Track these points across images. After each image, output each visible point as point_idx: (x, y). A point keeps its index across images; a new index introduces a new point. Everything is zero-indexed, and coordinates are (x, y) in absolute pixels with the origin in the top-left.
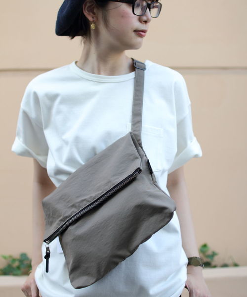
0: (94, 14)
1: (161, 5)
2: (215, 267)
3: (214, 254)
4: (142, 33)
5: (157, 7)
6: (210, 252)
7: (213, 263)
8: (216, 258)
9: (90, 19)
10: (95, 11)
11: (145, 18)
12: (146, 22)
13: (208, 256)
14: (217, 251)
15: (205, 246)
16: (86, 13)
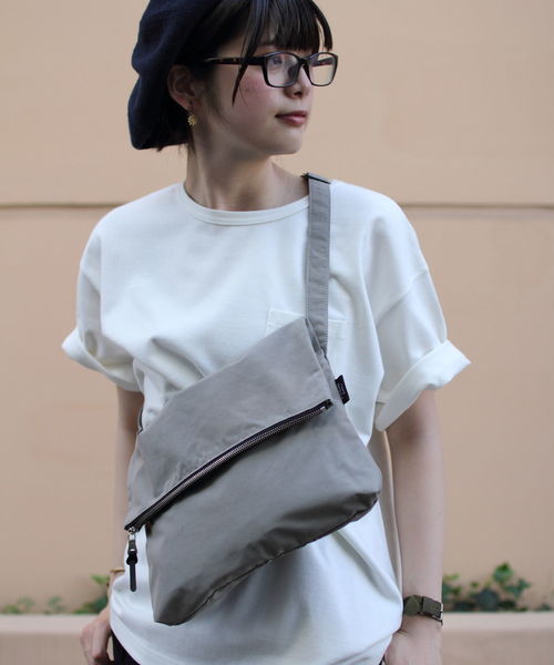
0: (192, 94)
1: (336, 57)
2: (524, 610)
3: (522, 585)
4: (297, 119)
5: (327, 62)
6: (514, 582)
7: (520, 603)
8: (526, 593)
9: (186, 106)
10: (192, 88)
11: (297, 87)
12: (300, 94)
13: (509, 589)
14: (528, 578)
15: (504, 568)
16: (175, 95)
